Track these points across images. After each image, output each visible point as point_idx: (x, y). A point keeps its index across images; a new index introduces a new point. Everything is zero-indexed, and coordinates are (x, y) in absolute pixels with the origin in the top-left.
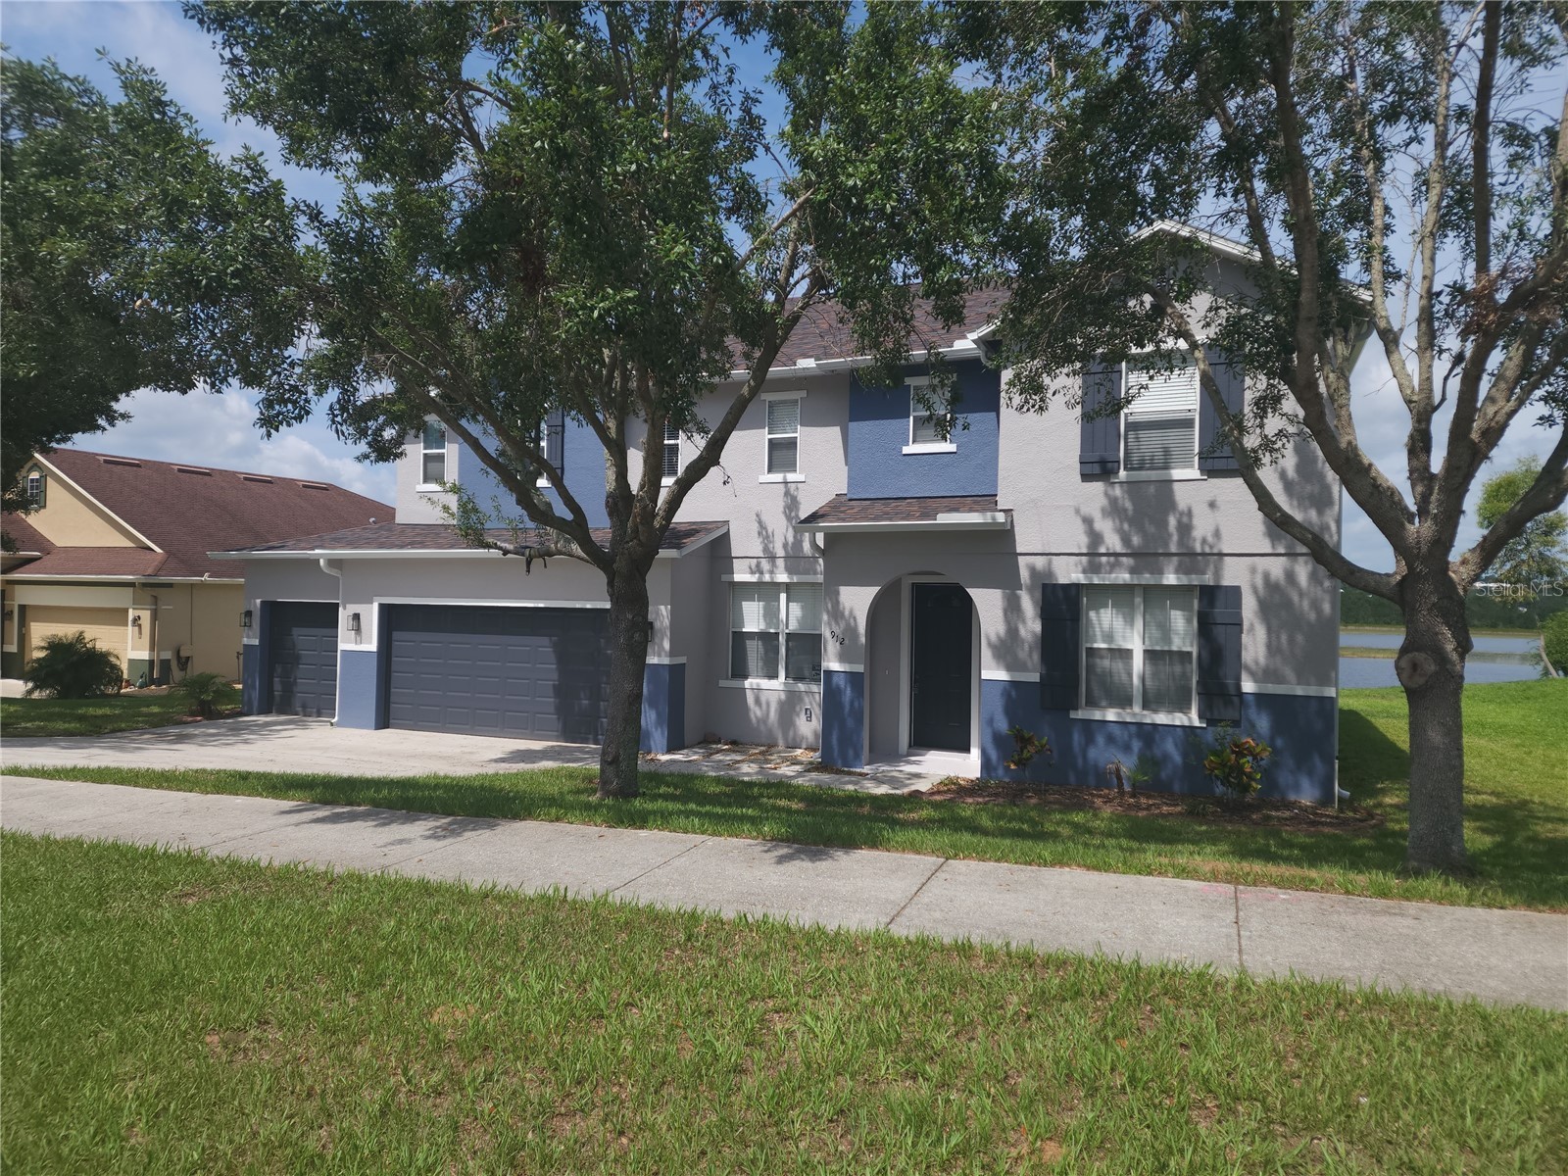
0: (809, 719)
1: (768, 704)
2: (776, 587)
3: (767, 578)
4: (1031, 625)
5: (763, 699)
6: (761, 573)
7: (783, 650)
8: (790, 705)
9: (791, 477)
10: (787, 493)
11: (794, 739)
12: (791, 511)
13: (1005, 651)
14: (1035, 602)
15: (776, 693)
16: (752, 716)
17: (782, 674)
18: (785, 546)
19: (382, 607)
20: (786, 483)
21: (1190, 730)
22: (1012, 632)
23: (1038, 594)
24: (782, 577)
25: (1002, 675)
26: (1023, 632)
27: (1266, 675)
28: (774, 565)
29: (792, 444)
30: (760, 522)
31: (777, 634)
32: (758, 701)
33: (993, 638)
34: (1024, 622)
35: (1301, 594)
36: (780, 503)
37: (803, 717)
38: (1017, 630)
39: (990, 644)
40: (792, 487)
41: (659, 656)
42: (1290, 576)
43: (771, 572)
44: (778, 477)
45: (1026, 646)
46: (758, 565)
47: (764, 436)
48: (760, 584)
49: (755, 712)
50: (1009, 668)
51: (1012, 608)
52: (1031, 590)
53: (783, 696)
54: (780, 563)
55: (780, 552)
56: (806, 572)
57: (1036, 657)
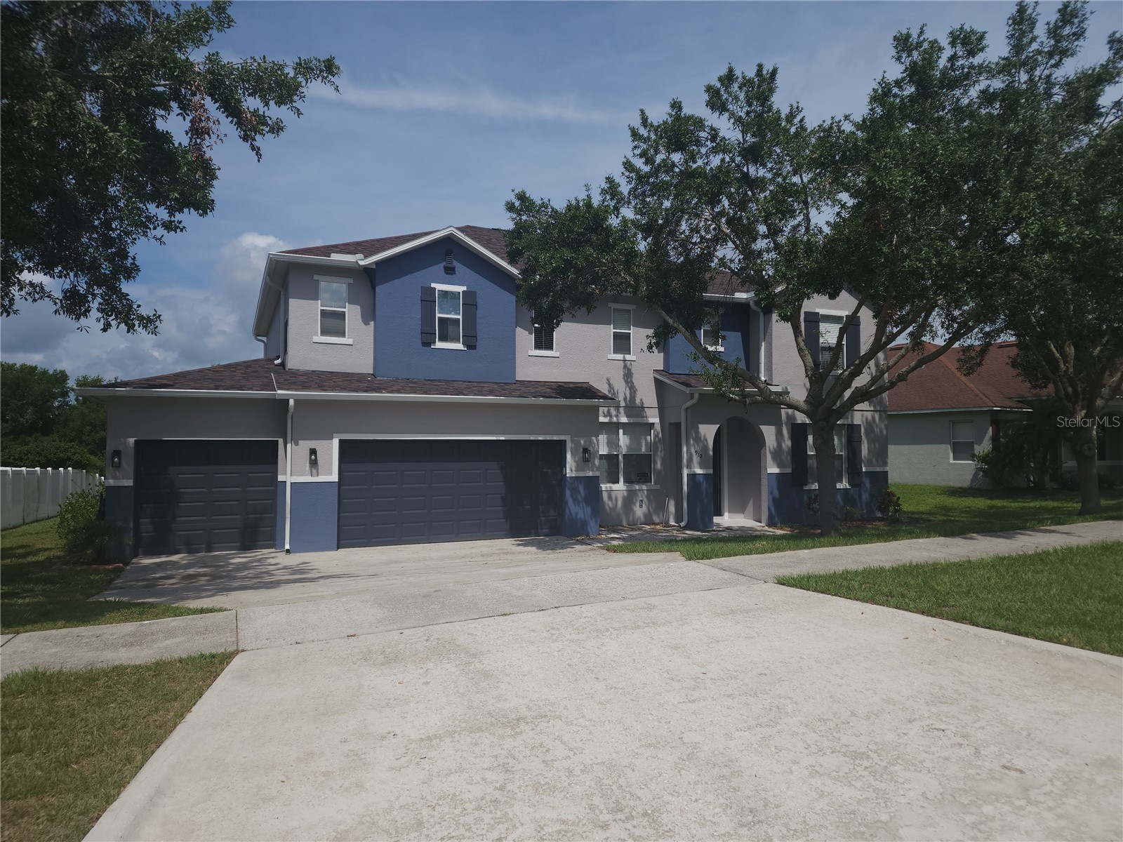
0: (641, 506)
1: (616, 499)
2: (618, 425)
3: (615, 419)
4: (787, 443)
5: (613, 496)
6: (611, 416)
7: (622, 465)
8: (629, 499)
9: (628, 357)
10: (625, 367)
11: (633, 520)
12: (628, 378)
13: (777, 455)
14: (788, 433)
15: (621, 492)
16: (607, 507)
17: (621, 480)
18: (625, 399)
19: (341, 441)
20: (625, 360)
21: (845, 490)
22: (779, 445)
23: (790, 427)
24: (624, 420)
25: (776, 470)
26: (784, 446)
27: (869, 463)
28: (618, 412)
29: (628, 336)
30: (609, 384)
31: (618, 455)
32: (610, 497)
33: (772, 448)
34: (784, 441)
35: (877, 426)
36: (621, 373)
37: (638, 504)
38: (781, 445)
39: (770, 452)
40: (628, 363)
41: (593, 471)
42: (873, 418)
43: (617, 416)
44: (620, 357)
45: (785, 454)
46: (609, 411)
47: (611, 330)
48: (610, 423)
49: (608, 504)
50: (779, 466)
51: (779, 434)
52: (786, 424)
53: (625, 494)
54: (622, 410)
55: (623, 404)
56: (637, 416)
57: (789, 458)
